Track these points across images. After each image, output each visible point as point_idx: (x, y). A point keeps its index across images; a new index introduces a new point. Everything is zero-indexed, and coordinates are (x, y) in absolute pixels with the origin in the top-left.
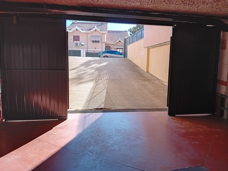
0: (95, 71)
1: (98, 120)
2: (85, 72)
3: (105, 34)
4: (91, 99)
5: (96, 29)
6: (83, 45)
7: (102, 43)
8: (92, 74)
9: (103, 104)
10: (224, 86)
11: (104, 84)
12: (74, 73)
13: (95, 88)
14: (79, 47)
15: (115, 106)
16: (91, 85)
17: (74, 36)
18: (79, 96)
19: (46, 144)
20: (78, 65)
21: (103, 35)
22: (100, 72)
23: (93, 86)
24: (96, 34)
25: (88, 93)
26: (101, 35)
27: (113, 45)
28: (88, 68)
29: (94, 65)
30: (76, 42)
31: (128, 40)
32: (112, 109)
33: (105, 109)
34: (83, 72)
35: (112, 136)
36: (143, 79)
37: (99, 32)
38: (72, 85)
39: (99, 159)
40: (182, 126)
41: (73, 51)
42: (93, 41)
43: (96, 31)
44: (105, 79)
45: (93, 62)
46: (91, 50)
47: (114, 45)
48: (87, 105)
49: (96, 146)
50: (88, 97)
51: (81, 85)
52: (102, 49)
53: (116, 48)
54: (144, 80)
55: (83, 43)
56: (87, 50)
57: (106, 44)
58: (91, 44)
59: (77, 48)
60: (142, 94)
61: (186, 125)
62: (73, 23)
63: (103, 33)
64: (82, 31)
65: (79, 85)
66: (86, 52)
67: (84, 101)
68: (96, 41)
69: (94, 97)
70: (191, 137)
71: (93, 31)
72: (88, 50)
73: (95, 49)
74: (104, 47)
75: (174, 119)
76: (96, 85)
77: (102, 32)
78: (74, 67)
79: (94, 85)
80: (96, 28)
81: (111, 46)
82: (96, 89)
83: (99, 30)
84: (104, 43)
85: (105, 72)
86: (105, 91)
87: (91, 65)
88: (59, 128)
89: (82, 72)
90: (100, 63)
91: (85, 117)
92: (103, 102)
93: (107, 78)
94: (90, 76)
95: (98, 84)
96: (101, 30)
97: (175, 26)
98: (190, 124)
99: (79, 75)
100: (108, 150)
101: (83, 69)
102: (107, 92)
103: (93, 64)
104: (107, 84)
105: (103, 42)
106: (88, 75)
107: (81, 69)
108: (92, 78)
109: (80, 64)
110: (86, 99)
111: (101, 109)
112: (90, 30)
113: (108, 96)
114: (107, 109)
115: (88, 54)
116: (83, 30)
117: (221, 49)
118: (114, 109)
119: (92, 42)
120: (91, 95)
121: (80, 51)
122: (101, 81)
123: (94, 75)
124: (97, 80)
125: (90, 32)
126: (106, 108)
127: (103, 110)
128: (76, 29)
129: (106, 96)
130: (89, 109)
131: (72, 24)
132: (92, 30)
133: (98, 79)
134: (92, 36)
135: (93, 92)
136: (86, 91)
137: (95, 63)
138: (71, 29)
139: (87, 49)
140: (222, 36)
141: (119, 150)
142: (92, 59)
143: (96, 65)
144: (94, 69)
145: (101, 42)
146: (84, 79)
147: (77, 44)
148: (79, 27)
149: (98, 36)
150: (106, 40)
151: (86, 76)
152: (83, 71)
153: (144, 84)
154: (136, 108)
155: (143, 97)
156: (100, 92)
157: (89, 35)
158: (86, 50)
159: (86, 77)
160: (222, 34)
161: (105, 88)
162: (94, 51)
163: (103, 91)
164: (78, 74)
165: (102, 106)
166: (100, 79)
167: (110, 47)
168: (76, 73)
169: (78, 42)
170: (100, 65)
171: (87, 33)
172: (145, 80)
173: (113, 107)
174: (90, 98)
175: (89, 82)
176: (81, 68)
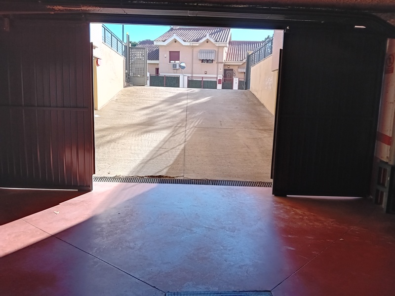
0: (182, 112)
1: (143, 195)
2: (164, 113)
3: (224, 47)
4: (150, 160)
5: (208, 39)
6: (183, 68)
7: (218, 63)
8: (175, 116)
9: (167, 169)
10: (386, 145)
11: (186, 135)
12: (144, 115)
13: (166, 141)
14: (178, 71)
15: (186, 173)
16: (163, 135)
17: (170, 52)
18: (133, 154)
19: (32, 227)
20: (158, 102)
21: (220, 50)
22: (189, 114)
23: (165, 138)
24: (208, 47)
25: (151, 149)
26: (216, 50)
27: (237, 67)
28: (172, 106)
29: (185, 102)
30: (174, 62)
31: (252, 57)
32: (178, 178)
33: (166, 177)
34: (161, 113)
35: (145, 225)
36: (261, 128)
37: (214, 44)
38: (132, 135)
39: (95, 260)
40: (287, 216)
41: (167, 78)
42: (203, 61)
43: (207, 42)
44: (191, 126)
45: (186, 97)
46: (198, 76)
47: (239, 66)
48: (138, 169)
49: (105, 239)
50: (147, 156)
51: (145, 135)
52: (217, 74)
53: (242, 73)
54: (261, 130)
55: (183, 64)
56: (192, 77)
57: (224, 65)
58: (198, 65)
59: (175, 73)
60: (247, 154)
61: (296, 214)
62: (172, 29)
63: (220, 45)
64: (184, 44)
65: (142, 136)
66: (188, 80)
67: (138, 162)
68: (207, 61)
69: (158, 156)
70: (290, 236)
71: (204, 42)
72: (194, 75)
73: (206, 74)
74: (221, 71)
75: (280, 203)
76: (171, 137)
77: (217, 44)
78: (149, 105)
79: (168, 135)
80: (208, 37)
81: (235, 69)
82: (168, 142)
83: (212, 40)
84: (222, 63)
85: (198, 114)
86: (182, 146)
87: (178, 102)
88: (70, 204)
89: (158, 114)
90: (197, 99)
91: (124, 189)
92: (169, 165)
93: (196, 124)
94: (169, 120)
95: (175, 134)
96: (216, 41)
97: (287, 30)
98: (304, 214)
99: (151, 118)
100: (121, 247)
101: (163, 109)
102: (184, 149)
103: (183, 100)
104: (192, 135)
105: (219, 61)
106: (167, 119)
107: (159, 108)
108: (170, 124)
109: (162, 100)
110: (142, 159)
111: (160, 176)
112: (198, 41)
113: (182, 156)
114: (170, 177)
115: (192, 84)
116: (185, 41)
117: (386, 73)
118: (182, 178)
119: (201, 61)
120: (154, 152)
121: (178, 78)
122: (183, 129)
123: (177, 119)
124: (177, 128)
125: (198, 45)
126: (169, 175)
127: (162, 178)
128: (175, 39)
129: (179, 156)
130: (138, 176)
131: (168, 32)
132: (201, 41)
133: (180, 127)
134: (201, 52)
135: (160, 148)
136: (149, 145)
137: (187, 99)
138: (166, 40)
139: (192, 74)
140: (389, 46)
141: (140, 248)
142: (187, 92)
143: (189, 101)
144: (182, 108)
145: (216, 61)
146: (157, 125)
147: (174, 66)
148: (181, 35)
149: (211, 52)
150: (224, 58)
151: (162, 120)
152: (162, 111)
153: (260, 136)
154: (222, 179)
155: (245, 160)
156: (173, 148)
157: (196, 50)
158: (190, 75)
159: (162, 122)
160: (390, 42)
161: (185, 142)
162: (203, 77)
163: (178, 147)
164: (150, 116)
165: (163, 173)
166: (183, 125)
167: (232, 70)
168: (147, 114)
169: (176, 62)
170: (194, 102)
171: (193, 46)
172: (265, 130)
173: (182, 175)
174: (149, 158)
175: (162, 131)
176: (160, 106)
